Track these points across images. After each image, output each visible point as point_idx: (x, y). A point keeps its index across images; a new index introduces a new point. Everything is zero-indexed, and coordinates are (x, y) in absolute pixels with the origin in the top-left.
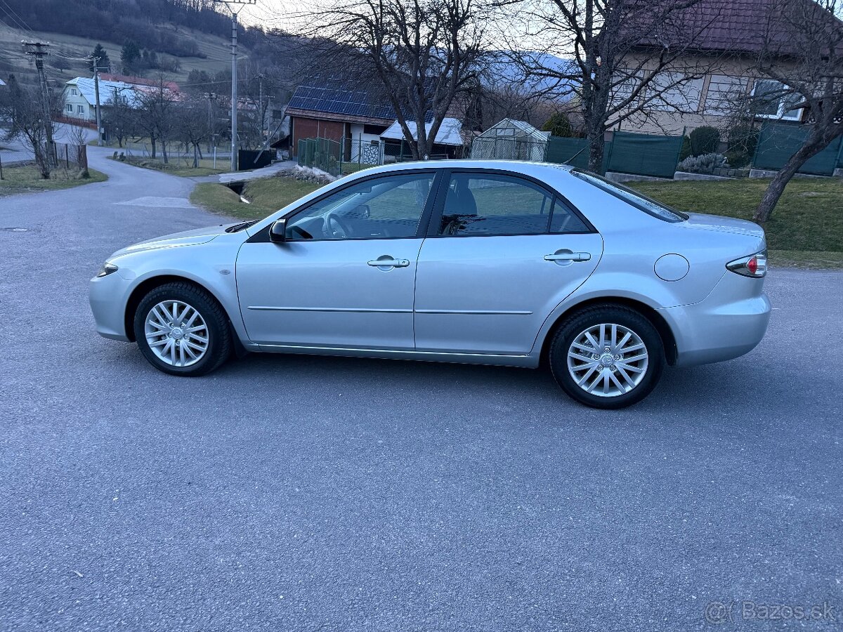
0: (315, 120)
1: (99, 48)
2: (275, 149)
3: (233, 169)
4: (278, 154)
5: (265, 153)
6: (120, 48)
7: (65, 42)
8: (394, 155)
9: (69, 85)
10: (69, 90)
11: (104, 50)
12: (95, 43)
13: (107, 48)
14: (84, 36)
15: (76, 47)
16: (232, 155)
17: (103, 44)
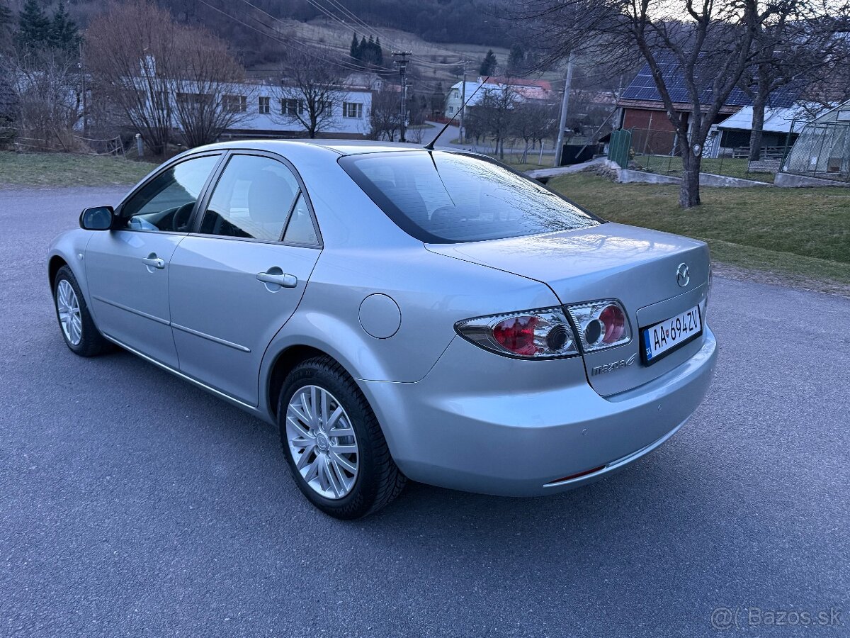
0: (648, 111)
1: (490, 53)
2: (603, 143)
3: (555, 165)
4: (605, 148)
5: (588, 148)
6: (509, 52)
7: (465, 51)
8: (732, 147)
9: (453, 89)
10: (453, 93)
11: (494, 55)
12: (487, 49)
13: (498, 53)
14: (480, 44)
15: (472, 55)
16: (556, 151)
17: (493, 49)
